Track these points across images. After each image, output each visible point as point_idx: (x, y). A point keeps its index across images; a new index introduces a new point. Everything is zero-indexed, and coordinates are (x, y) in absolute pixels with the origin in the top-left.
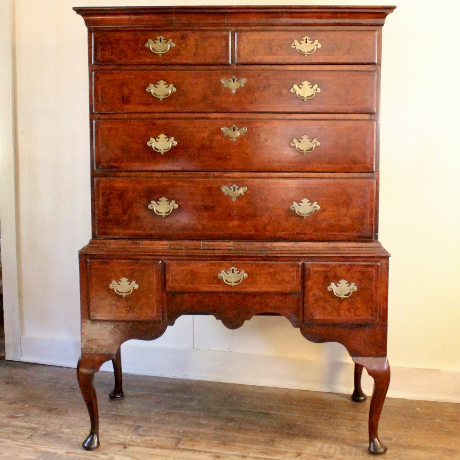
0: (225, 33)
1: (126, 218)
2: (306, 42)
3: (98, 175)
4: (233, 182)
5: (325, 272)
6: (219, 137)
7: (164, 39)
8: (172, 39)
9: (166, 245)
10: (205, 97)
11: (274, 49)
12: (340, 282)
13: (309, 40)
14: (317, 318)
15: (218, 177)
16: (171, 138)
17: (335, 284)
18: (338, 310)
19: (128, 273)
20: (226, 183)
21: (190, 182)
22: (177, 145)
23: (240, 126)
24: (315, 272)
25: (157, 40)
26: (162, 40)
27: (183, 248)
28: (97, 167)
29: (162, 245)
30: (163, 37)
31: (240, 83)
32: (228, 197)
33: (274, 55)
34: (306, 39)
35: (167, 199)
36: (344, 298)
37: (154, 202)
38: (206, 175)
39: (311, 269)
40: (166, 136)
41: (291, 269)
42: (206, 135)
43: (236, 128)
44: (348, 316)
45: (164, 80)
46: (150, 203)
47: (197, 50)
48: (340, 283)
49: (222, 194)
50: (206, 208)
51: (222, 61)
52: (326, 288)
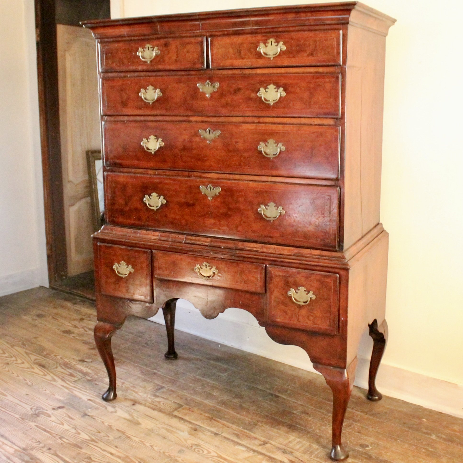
0: (200, 39)
1: (127, 208)
2: (272, 45)
3: (107, 171)
4: (209, 183)
5: (285, 276)
6: (197, 139)
7: (152, 47)
8: (157, 46)
9: (158, 236)
10: (185, 101)
11: (242, 53)
12: (299, 288)
13: (274, 42)
14: (279, 320)
15: (197, 177)
16: (159, 139)
17: (294, 290)
18: (297, 316)
19: (126, 258)
20: (203, 183)
21: (174, 180)
22: (164, 146)
23: (215, 129)
24: (276, 276)
25: (146, 48)
26: (150, 48)
27: (170, 240)
28: (106, 162)
29: (154, 235)
30: (151, 45)
31: (214, 87)
32: (205, 196)
33: (243, 59)
34: (271, 42)
35: (157, 195)
36: (303, 305)
37: (148, 196)
38: (188, 174)
39: (273, 272)
40: (155, 137)
41: (256, 271)
42: (186, 137)
43: (211, 131)
44: (307, 323)
45: (152, 85)
46: (145, 197)
47: (178, 57)
48: (299, 290)
49: (200, 193)
50: (188, 205)
51: (198, 66)
52: (286, 293)
